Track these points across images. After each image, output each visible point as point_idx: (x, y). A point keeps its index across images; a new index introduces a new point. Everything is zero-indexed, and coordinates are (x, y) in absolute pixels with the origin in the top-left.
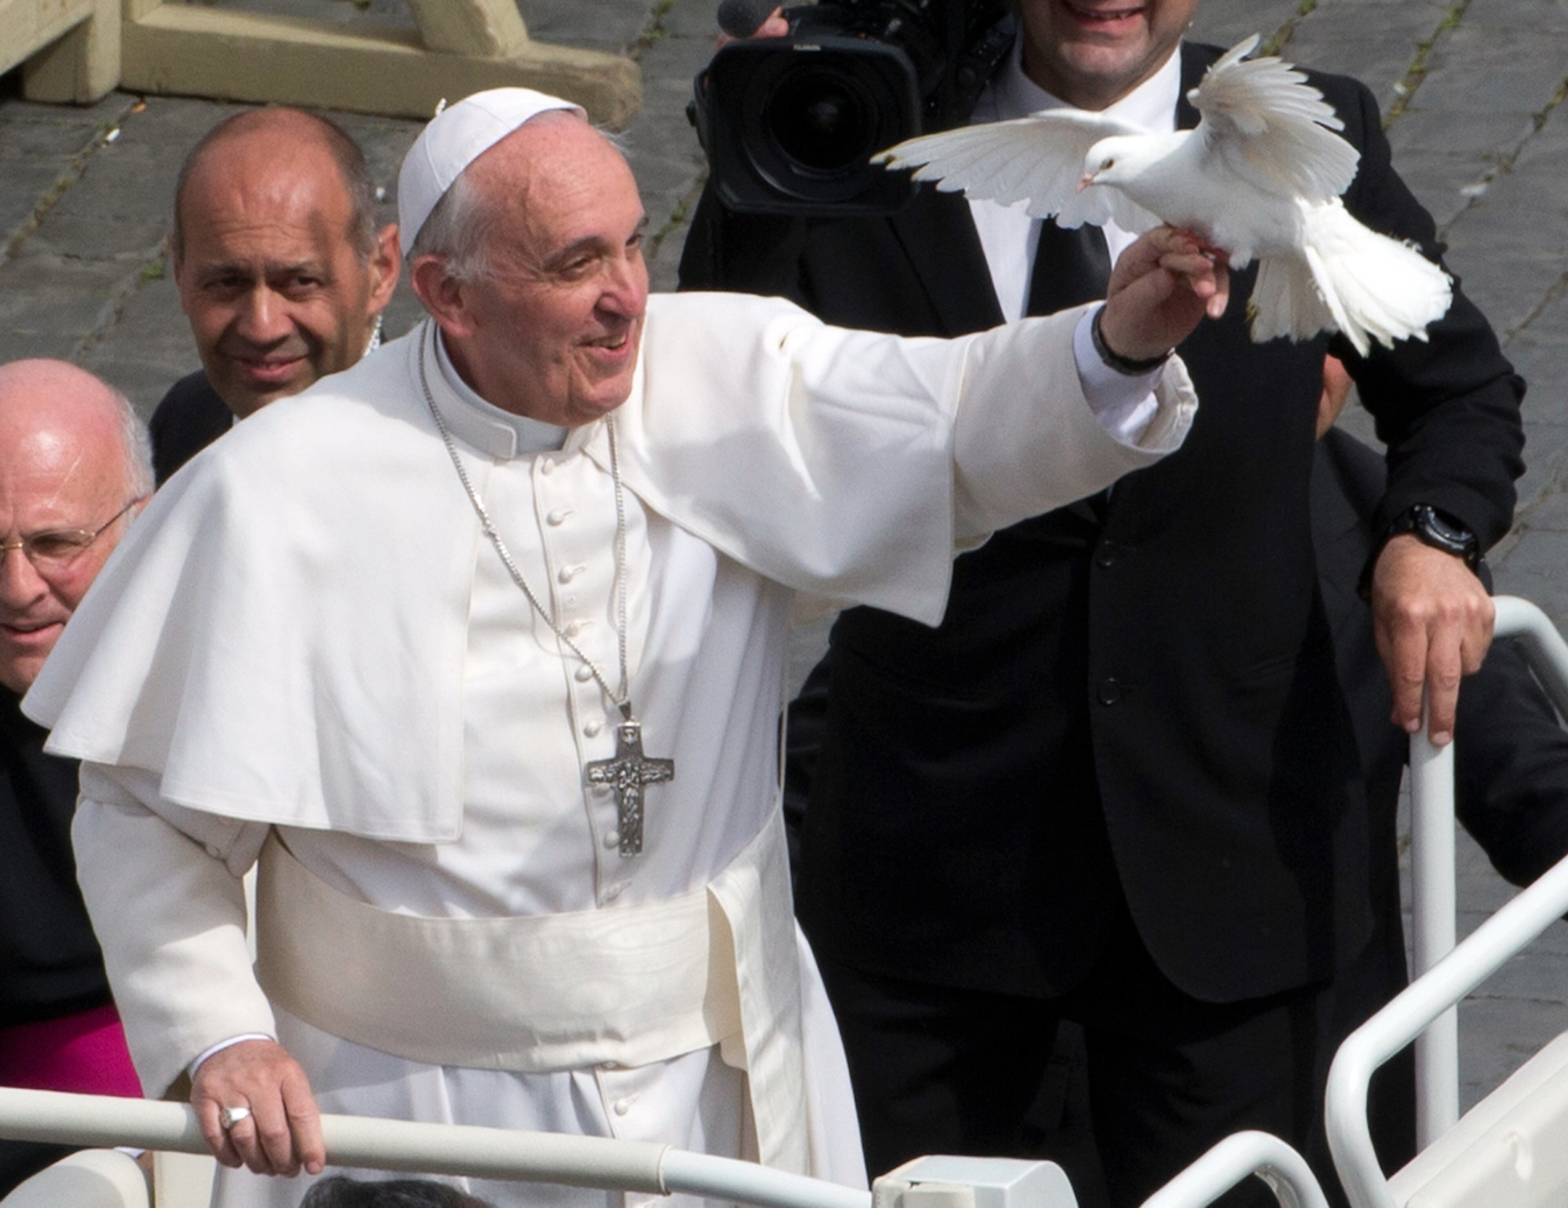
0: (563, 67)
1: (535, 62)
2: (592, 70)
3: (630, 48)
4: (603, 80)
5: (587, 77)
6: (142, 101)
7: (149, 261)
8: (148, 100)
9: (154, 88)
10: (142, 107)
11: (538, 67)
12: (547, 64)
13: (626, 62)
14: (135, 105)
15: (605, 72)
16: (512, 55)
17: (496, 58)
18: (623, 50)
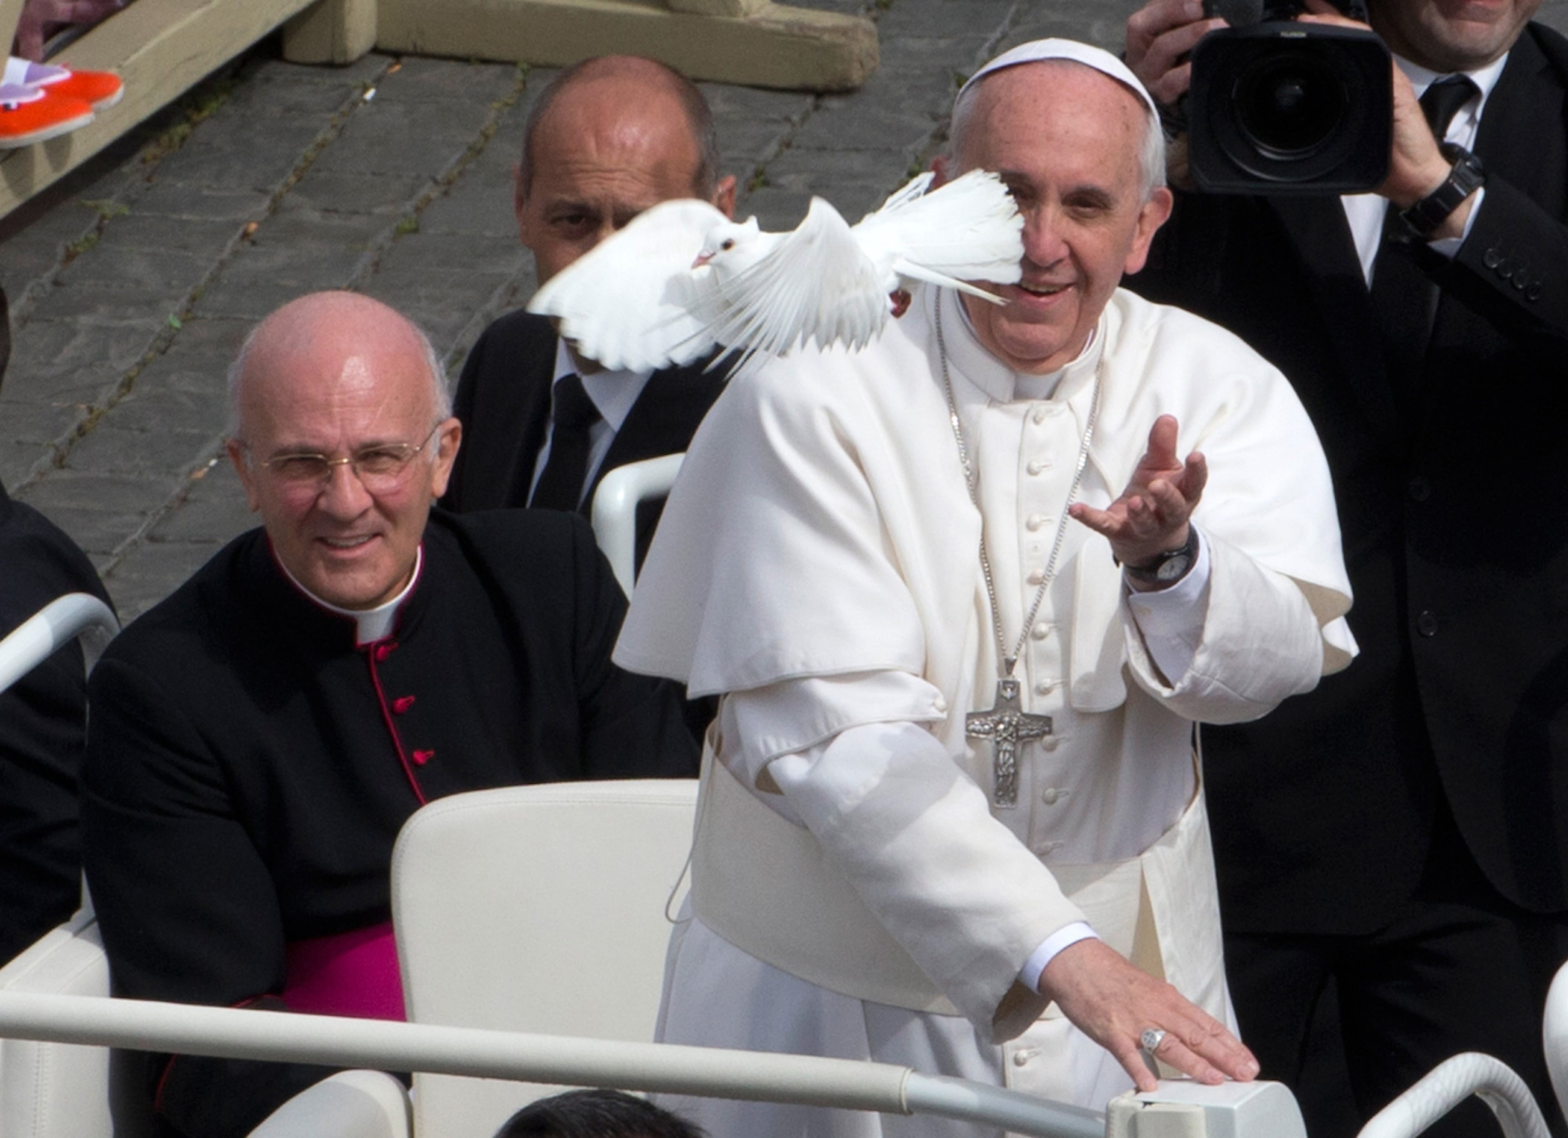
0: (802, 27)
1: (777, 22)
2: (834, 30)
3: (869, 9)
4: (842, 40)
5: (826, 37)
6: (397, 63)
7: (405, 215)
8: (405, 60)
9: (411, 48)
10: (397, 68)
11: (781, 27)
12: (788, 25)
13: (865, 22)
14: (391, 66)
15: (844, 31)
16: (755, 16)
17: (741, 19)
18: (862, 11)
